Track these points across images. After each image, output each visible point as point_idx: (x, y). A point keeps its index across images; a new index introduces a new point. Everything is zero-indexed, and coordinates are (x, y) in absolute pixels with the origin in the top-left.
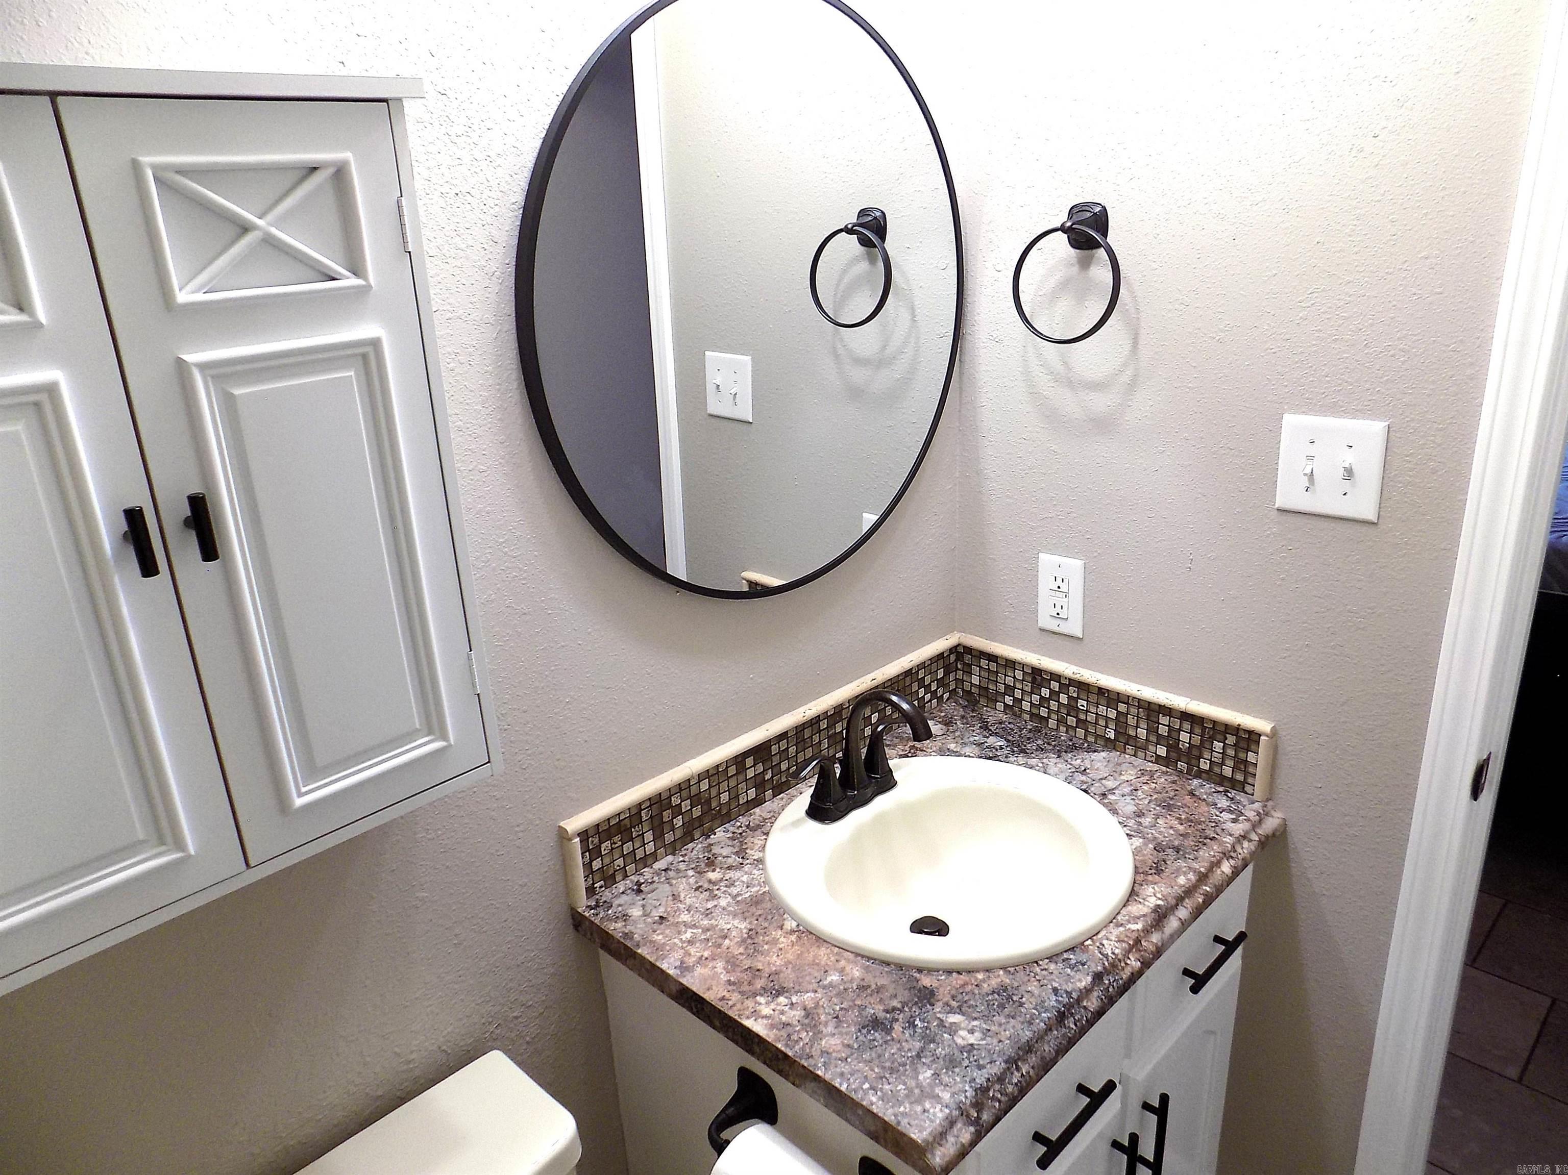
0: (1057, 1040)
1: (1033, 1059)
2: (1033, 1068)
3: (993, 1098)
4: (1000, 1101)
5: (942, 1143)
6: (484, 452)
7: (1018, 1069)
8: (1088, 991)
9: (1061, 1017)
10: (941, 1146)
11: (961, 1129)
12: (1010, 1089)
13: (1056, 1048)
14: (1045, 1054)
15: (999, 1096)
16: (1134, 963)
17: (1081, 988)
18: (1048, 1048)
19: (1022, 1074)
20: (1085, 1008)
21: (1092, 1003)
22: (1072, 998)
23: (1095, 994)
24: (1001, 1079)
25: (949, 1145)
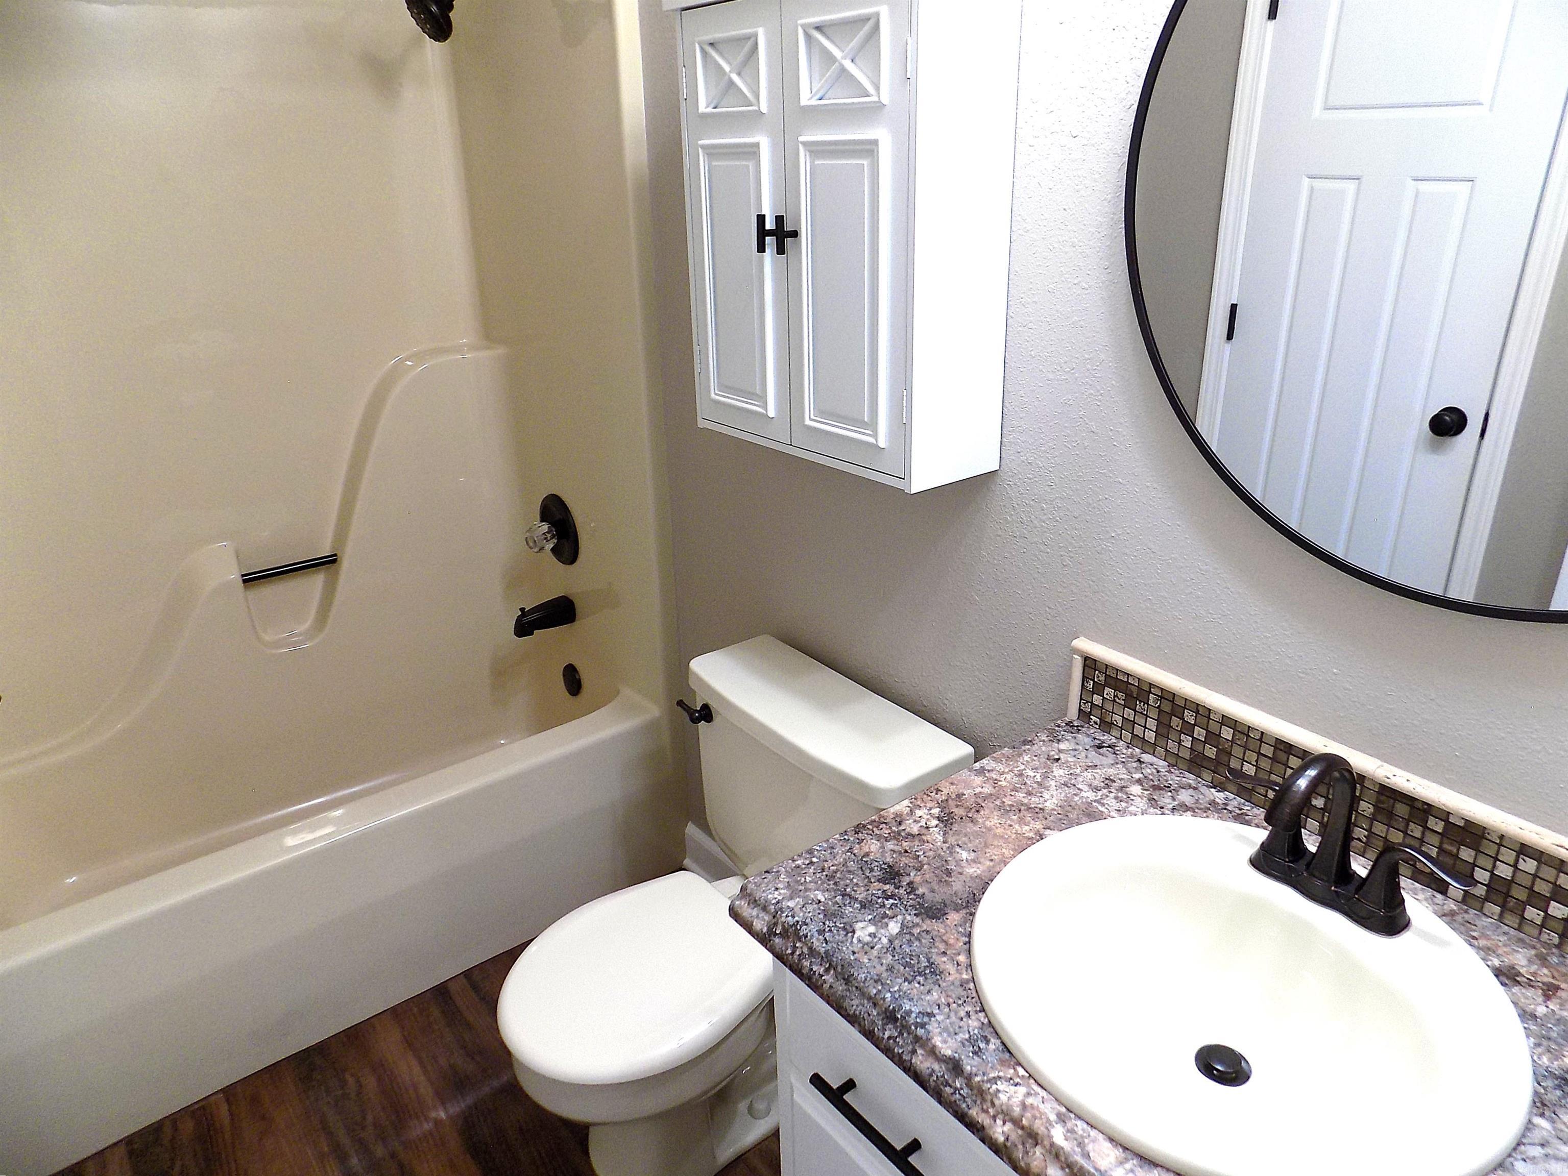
0: (866, 1015)
1: (840, 987)
2: (831, 987)
3: (795, 948)
4: (793, 953)
5: (751, 904)
6: (1089, 272)
7: (827, 970)
8: (933, 1052)
9: (890, 1016)
10: (749, 904)
11: (764, 920)
12: (806, 963)
13: (858, 1012)
14: (848, 1000)
15: (798, 953)
16: (1000, 1131)
17: (933, 1041)
18: (855, 1004)
19: (822, 976)
20: (914, 1052)
21: (922, 1062)
22: (916, 1028)
23: (936, 1067)
24: (812, 951)
25: (750, 911)
